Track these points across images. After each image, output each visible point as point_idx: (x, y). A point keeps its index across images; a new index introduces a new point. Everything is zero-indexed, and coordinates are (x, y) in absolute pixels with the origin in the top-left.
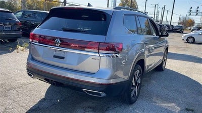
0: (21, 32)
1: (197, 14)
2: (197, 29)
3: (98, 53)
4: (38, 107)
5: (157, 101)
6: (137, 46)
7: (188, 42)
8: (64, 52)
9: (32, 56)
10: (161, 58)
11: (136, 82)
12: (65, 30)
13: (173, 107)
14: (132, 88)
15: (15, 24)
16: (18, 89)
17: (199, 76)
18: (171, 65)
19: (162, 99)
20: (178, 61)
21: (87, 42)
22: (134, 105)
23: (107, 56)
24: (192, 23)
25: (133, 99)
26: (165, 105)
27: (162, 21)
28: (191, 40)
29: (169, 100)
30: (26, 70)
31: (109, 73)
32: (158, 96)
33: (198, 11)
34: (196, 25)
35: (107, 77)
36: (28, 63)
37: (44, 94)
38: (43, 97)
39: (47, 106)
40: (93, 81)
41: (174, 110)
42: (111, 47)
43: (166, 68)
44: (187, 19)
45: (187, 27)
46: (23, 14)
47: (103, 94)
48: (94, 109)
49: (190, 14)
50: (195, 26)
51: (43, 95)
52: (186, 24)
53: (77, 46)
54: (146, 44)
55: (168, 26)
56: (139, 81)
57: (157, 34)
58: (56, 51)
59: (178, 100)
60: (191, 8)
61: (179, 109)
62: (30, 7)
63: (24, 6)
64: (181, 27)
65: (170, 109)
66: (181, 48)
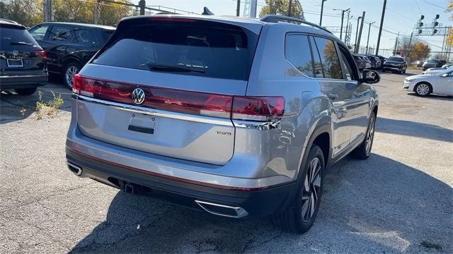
0: (45, 73)
1: (435, 31)
2: (436, 64)
3: (231, 119)
4: (94, 243)
5: (358, 227)
6: (314, 102)
7: (417, 95)
8: (153, 118)
9: (78, 127)
10: (363, 130)
11: (311, 185)
12: (155, 68)
13: (395, 240)
14: (303, 198)
15: (33, 55)
16: (45, 201)
17: (446, 170)
18: (384, 145)
19: (368, 221)
20: (396, 136)
21: (205, 96)
22: (307, 236)
23: (247, 126)
24: (424, 51)
25: (306, 222)
26: (375, 235)
27: (357, 46)
28: (423, 90)
29: (383, 223)
30: (65, 159)
31: (255, 165)
32: (359, 216)
33: (436, 24)
34: (432, 56)
35: (252, 173)
36: (68, 143)
37: (105, 212)
38: (104, 219)
39: (113, 240)
40: (216, 182)
41: (396, 247)
42: (260, 106)
43: (372, 152)
44: (413, 43)
45: (412, 60)
46: (49, 32)
47: (242, 212)
48: (219, 245)
49: (420, 32)
50: (430, 59)
51: (102, 214)
52: (411, 54)
53: (179, 103)
54: (333, 99)
55: (372, 59)
56: (318, 183)
57: (355, 77)
58: (134, 115)
59: (404, 224)
60: (423, 17)
61: (408, 243)
62: (62, 15)
63: (49, 13)
64: (401, 60)
65: (389, 245)
66: (403, 106)
